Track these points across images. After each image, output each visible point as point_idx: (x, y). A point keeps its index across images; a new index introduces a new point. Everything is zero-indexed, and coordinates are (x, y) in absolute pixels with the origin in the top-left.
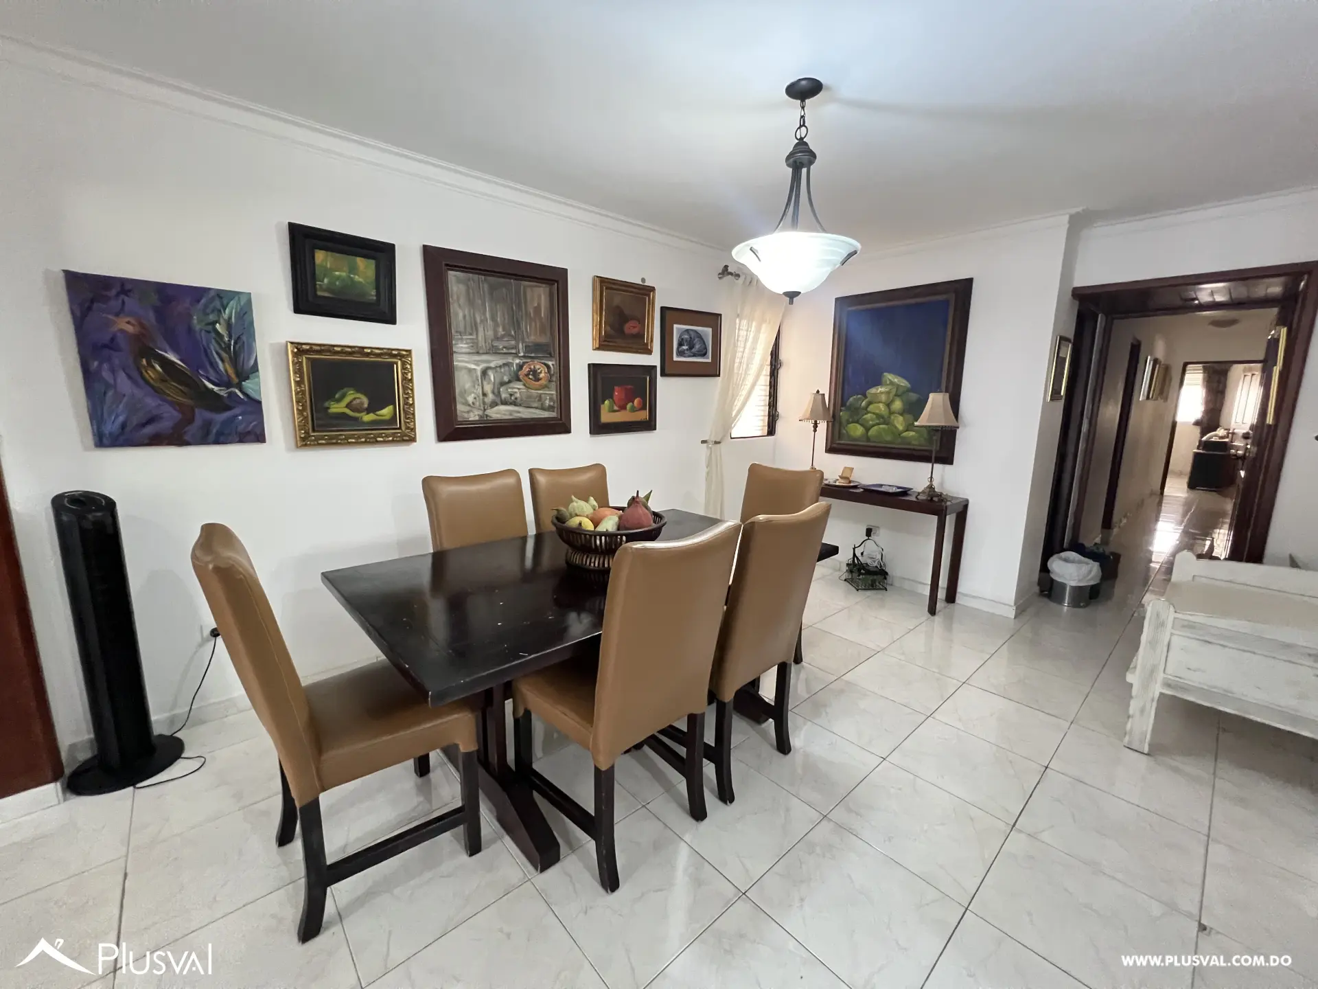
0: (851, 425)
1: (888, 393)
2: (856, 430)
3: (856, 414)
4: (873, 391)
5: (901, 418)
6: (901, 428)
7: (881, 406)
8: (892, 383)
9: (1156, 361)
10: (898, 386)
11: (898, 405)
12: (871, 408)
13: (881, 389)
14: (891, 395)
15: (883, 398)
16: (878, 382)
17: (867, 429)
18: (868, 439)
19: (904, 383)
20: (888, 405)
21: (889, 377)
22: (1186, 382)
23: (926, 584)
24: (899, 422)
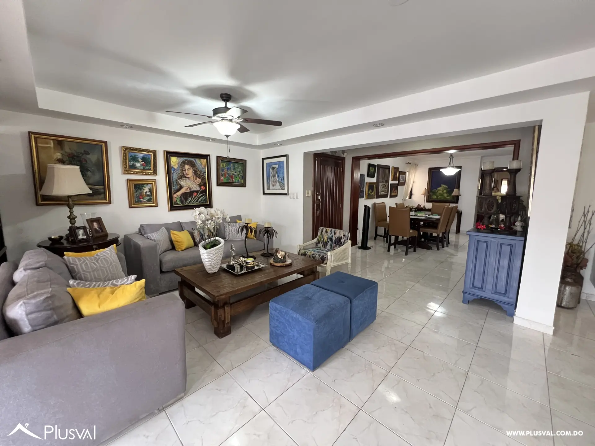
0: (433, 196)
1: (442, 189)
2: (434, 197)
3: (434, 193)
4: (439, 188)
5: (446, 194)
6: (446, 196)
7: (441, 192)
8: (444, 187)
9: (495, 179)
10: (445, 187)
11: (445, 191)
12: (438, 192)
13: (441, 188)
14: (444, 189)
15: (441, 190)
16: (440, 186)
17: (437, 197)
18: (438, 199)
19: (446, 187)
20: (443, 191)
21: (443, 185)
22: (502, 184)
23: (455, 230)
24: (445, 195)
